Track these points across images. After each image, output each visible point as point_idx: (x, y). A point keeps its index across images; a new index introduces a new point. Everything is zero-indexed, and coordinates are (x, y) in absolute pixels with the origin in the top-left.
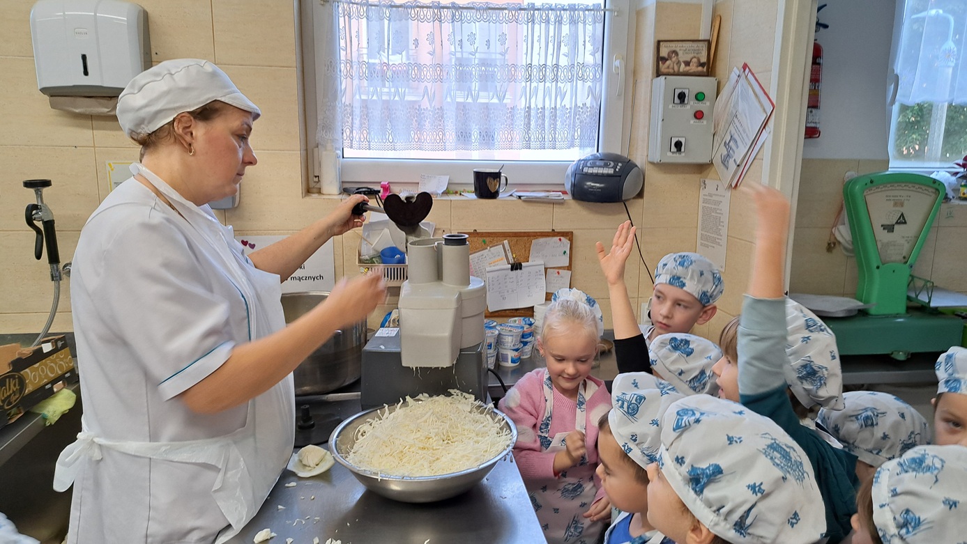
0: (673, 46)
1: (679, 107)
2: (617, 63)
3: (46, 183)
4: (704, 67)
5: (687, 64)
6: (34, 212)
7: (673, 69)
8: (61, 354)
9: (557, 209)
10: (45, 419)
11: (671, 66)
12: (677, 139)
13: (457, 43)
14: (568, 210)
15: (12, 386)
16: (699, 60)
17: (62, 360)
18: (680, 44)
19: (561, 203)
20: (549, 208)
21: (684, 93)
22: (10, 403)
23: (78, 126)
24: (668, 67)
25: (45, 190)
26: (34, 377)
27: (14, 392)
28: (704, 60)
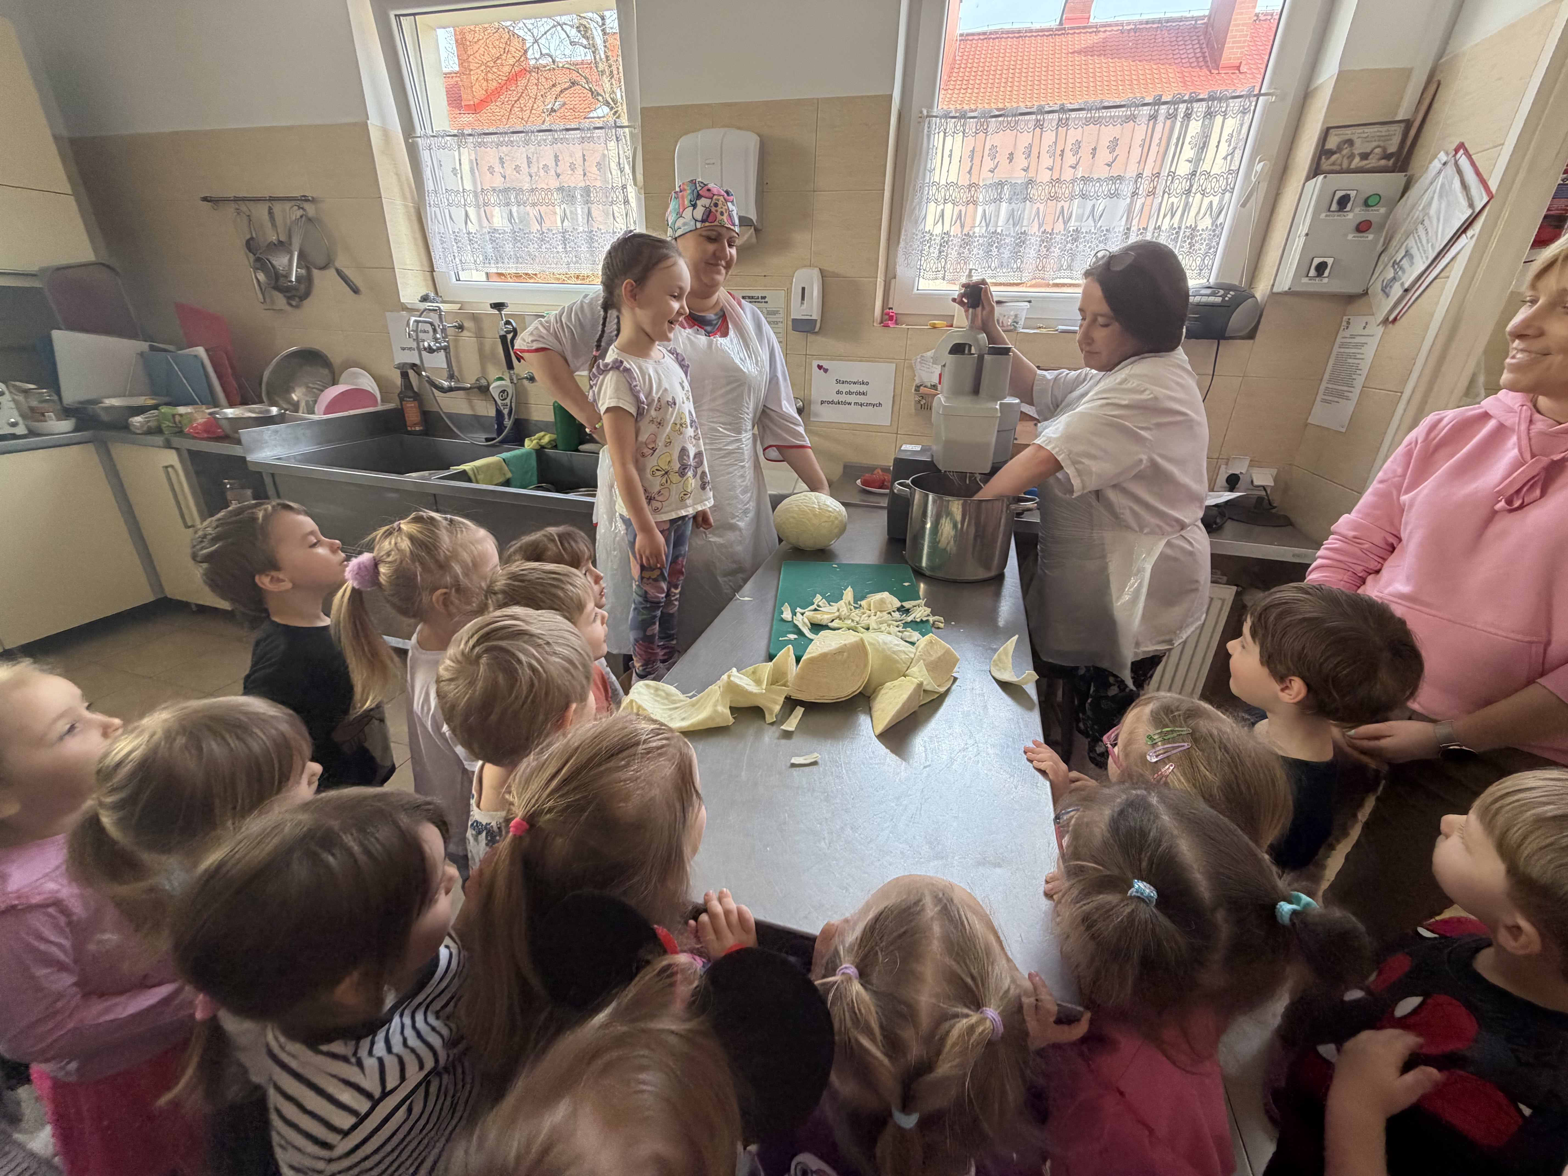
0: (1348, 133)
1: (1336, 217)
2: (1258, 167)
4: (1389, 160)
5: (1365, 156)
7: (1341, 165)
11: (1339, 162)
12: (1321, 260)
13: (1057, 155)
16: (1384, 149)
18: (1359, 130)
21: (1349, 195)
24: (1333, 164)
28: (1393, 148)
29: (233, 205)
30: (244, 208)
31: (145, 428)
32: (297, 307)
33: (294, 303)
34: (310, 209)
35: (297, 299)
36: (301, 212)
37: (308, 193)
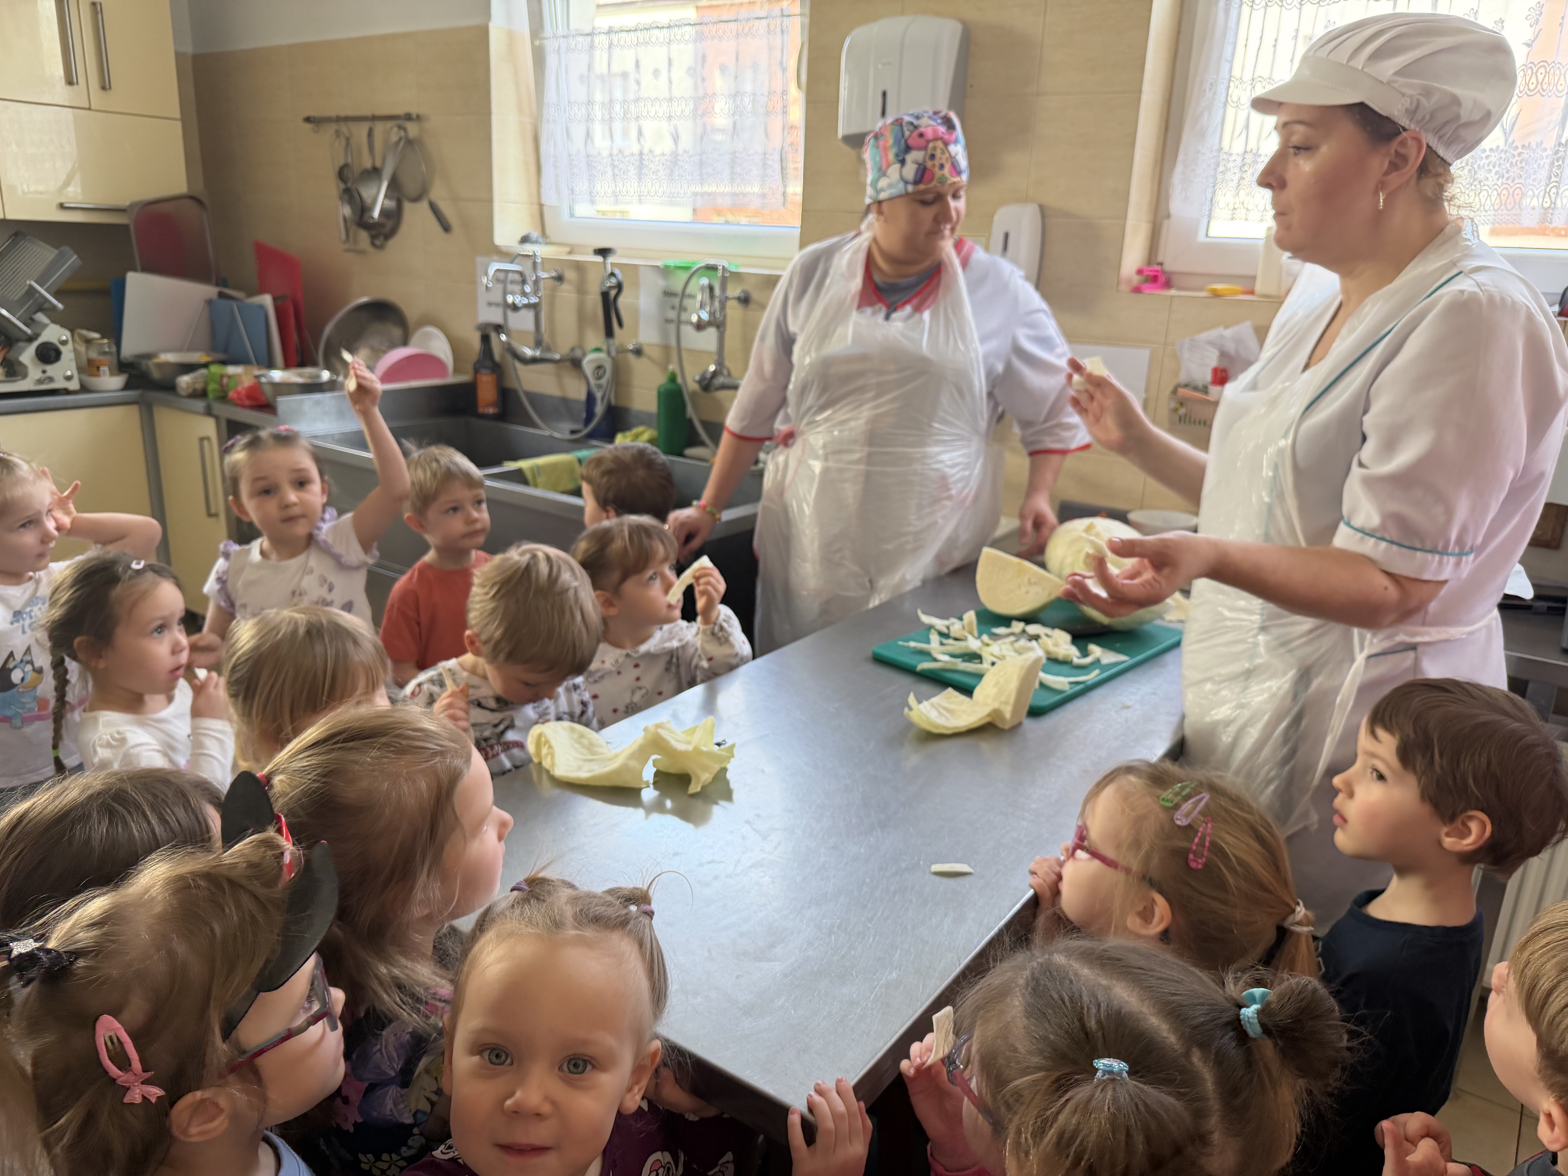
29: (333, 127)
30: (344, 128)
31: (190, 391)
32: (381, 247)
33: (378, 242)
34: (412, 129)
35: (382, 238)
36: (402, 133)
37: (414, 110)
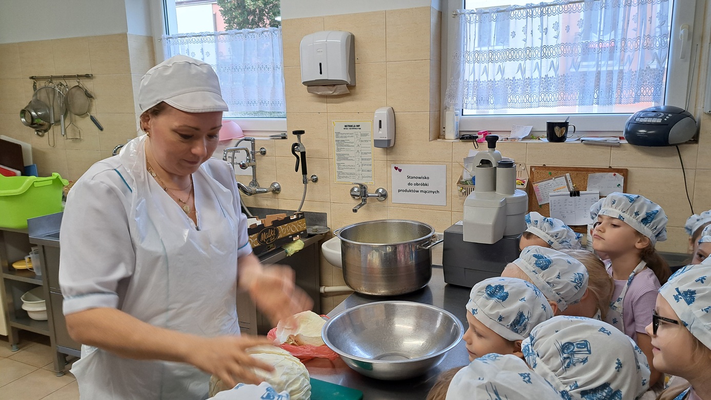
3: (302, 132)
6: (296, 147)
8: (300, 221)
9: (614, 151)
10: (287, 253)
13: (543, 30)
14: (624, 152)
15: (272, 233)
17: (300, 224)
19: (619, 146)
20: (608, 150)
22: (269, 241)
23: (320, 102)
25: (302, 136)
26: (284, 231)
27: (272, 236)
37: (89, 73)
